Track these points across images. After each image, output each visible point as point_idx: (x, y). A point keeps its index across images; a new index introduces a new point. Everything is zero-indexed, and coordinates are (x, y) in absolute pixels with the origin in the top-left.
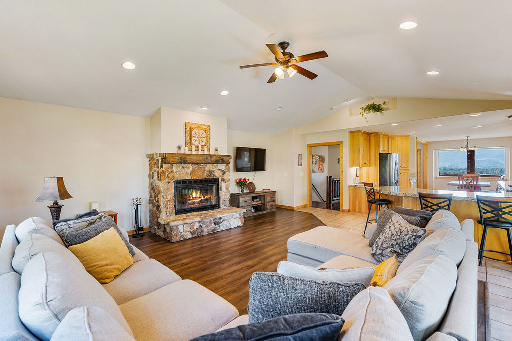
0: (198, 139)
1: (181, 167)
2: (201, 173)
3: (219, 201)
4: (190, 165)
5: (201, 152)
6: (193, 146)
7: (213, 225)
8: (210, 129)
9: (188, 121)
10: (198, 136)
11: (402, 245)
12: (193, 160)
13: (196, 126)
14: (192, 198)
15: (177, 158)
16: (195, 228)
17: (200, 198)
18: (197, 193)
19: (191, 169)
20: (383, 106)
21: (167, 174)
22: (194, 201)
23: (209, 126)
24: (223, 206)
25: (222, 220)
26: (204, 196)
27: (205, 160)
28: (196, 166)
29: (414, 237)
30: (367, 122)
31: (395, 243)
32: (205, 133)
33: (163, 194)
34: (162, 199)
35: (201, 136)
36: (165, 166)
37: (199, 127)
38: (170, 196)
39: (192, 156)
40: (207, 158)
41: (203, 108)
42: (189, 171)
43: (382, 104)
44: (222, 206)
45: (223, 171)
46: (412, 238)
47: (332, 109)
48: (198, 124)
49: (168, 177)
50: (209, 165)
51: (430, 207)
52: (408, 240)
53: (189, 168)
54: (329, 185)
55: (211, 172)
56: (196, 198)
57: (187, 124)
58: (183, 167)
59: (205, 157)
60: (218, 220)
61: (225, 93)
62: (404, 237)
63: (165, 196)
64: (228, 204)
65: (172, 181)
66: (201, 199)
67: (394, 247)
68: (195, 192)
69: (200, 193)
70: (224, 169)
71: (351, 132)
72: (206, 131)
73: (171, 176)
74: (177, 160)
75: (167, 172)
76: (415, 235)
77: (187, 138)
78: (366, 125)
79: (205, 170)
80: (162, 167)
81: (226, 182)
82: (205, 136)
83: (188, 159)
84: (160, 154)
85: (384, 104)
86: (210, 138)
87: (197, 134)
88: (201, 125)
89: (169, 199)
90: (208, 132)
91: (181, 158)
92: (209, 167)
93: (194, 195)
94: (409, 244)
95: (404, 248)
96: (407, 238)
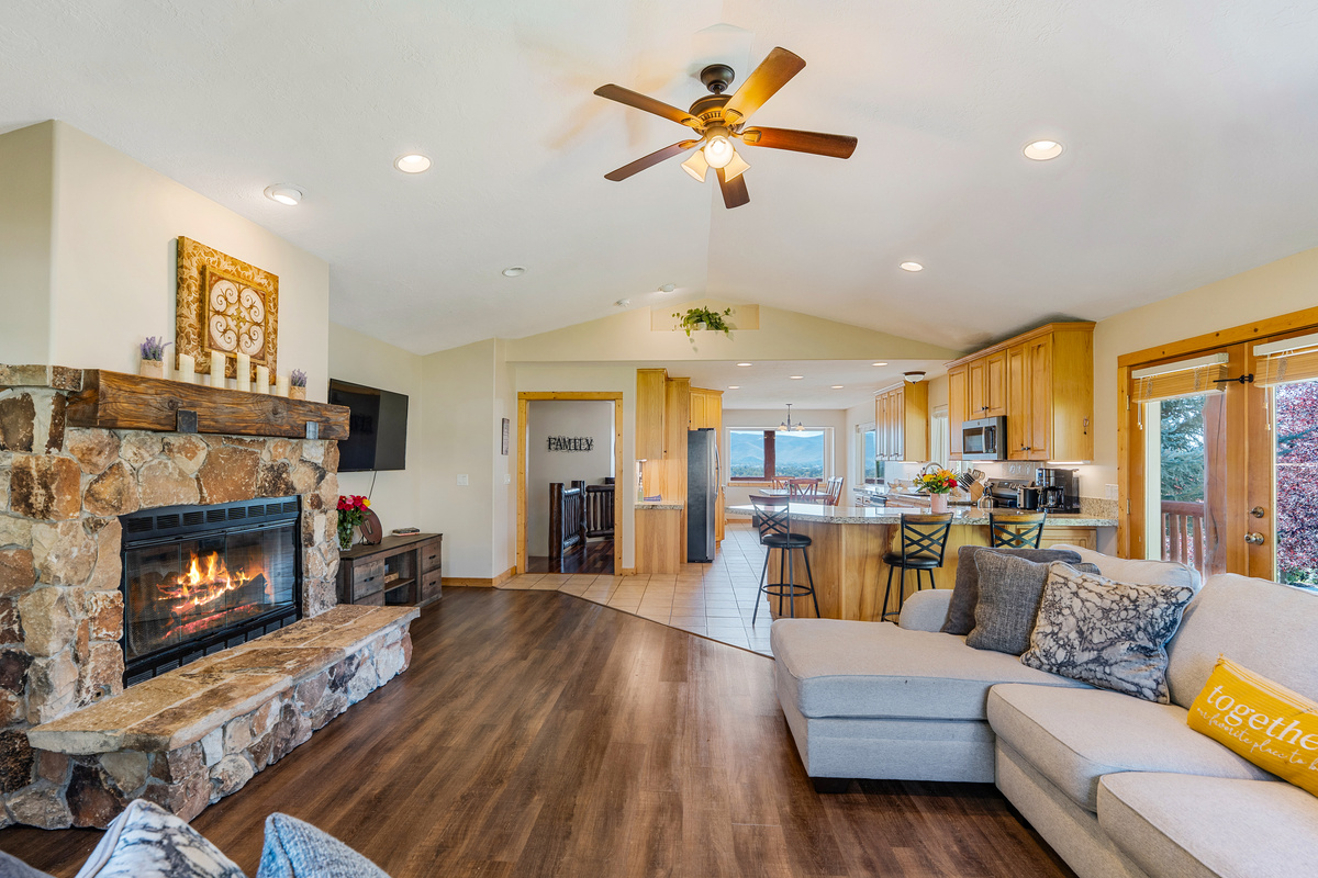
0: (232, 324)
1: (157, 448)
2: (239, 476)
3: (298, 590)
4: (196, 439)
5: (243, 384)
6: (214, 353)
7: (327, 691)
8: (276, 290)
9: (192, 235)
10: (232, 310)
11: (1151, 631)
12: (224, 419)
13: (225, 265)
14: (186, 593)
15: (155, 400)
16: (270, 724)
17: (219, 584)
18: (203, 568)
19: (202, 456)
20: (726, 320)
21: (85, 482)
22: (196, 601)
23: (275, 279)
24: (317, 606)
25: (355, 662)
26: (232, 574)
27: (268, 421)
28: (222, 446)
29: (1173, 607)
30: (695, 349)
31: (1133, 628)
32: (259, 304)
33: (60, 589)
34: (57, 617)
35: (244, 314)
36: (74, 437)
37: (240, 274)
38: (101, 594)
39: (217, 398)
40: (275, 412)
41: (278, 197)
42: (193, 466)
43: (721, 313)
44: (314, 610)
45: (316, 467)
46: (1170, 612)
47: (619, 303)
48: (234, 262)
49: (91, 496)
50: (271, 442)
51: (917, 543)
52: (1161, 616)
53: (191, 453)
54: (555, 510)
55: (278, 473)
56: (203, 589)
57: (188, 249)
58: (167, 449)
59: (269, 406)
60: (344, 669)
61: (414, 163)
62: (1150, 612)
63: (72, 600)
64: (331, 595)
65: (112, 519)
66: (221, 592)
67: (1134, 640)
68: (194, 563)
69: (218, 563)
70: (319, 461)
71: (642, 372)
72: (264, 297)
73: (107, 490)
74: (152, 412)
75: (86, 468)
76: (1173, 604)
77: (185, 311)
78: (693, 356)
79: (256, 462)
80: (56, 441)
81: (325, 512)
82: (259, 319)
83: (203, 408)
84: (59, 371)
85: (727, 313)
86: (275, 331)
87: (229, 304)
88: (247, 267)
89: (96, 610)
90: (269, 299)
91: (173, 405)
92: (271, 452)
93: (195, 575)
94: (1166, 624)
95: (1158, 635)
96: (1157, 612)
